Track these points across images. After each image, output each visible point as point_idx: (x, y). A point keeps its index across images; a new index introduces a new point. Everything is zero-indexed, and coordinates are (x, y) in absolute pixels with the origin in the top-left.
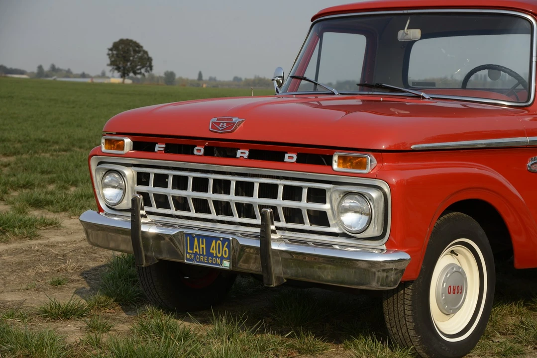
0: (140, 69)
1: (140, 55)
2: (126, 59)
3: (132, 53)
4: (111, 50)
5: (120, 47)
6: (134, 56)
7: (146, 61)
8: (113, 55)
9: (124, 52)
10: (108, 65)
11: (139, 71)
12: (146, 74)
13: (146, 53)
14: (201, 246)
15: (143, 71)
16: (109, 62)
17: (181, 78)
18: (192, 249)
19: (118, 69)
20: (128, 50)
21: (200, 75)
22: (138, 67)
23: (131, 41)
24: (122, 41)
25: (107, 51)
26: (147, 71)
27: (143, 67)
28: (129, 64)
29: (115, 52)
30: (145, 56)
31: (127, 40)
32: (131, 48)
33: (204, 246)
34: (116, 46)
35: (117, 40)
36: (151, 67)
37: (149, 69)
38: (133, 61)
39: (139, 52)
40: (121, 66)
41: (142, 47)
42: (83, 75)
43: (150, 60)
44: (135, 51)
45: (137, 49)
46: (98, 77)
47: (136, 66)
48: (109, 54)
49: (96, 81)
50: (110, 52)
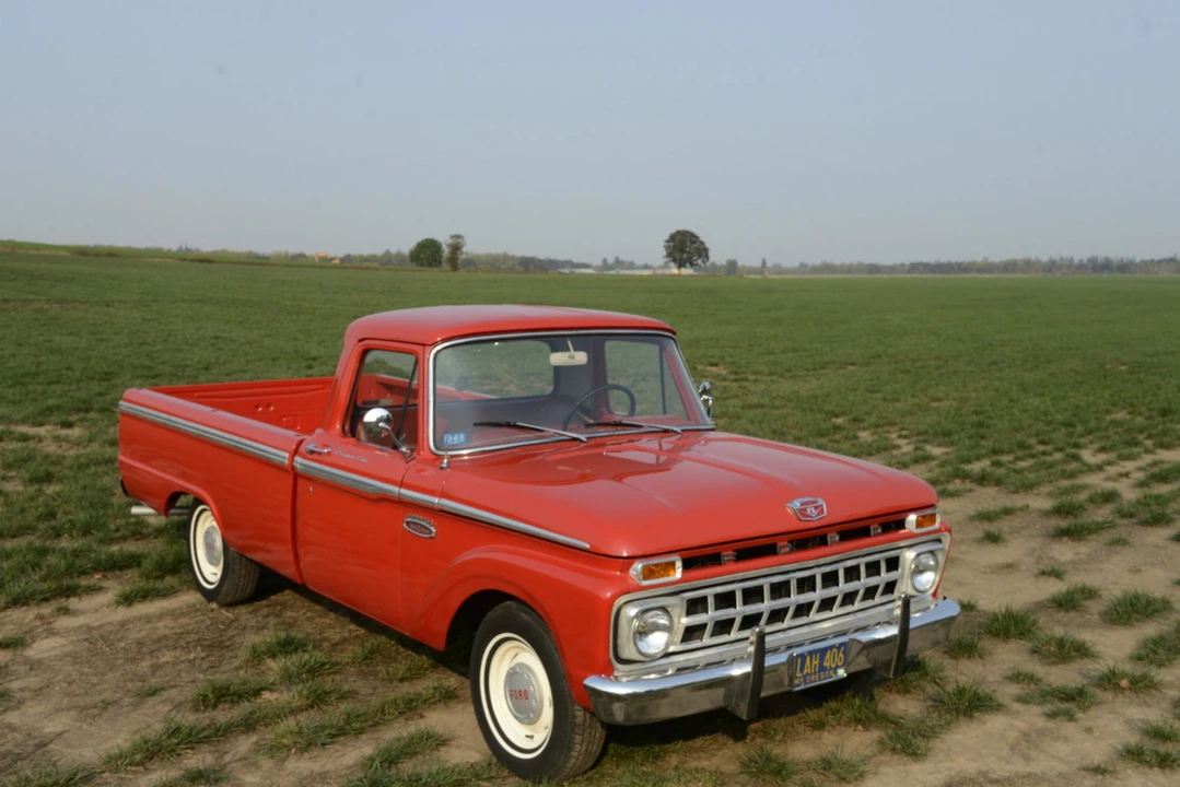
0: (697, 260)
1: (696, 245)
2: (682, 251)
3: (689, 244)
4: (668, 241)
5: (677, 238)
6: (691, 247)
7: (703, 251)
8: (669, 247)
9: (681, 243)
10: (664, 257)
11: (696, 262)
12: (703, 265)
13: (702, 243)
15: (699, 262)
16: (664, 253)
17: (744, 267)
19: (675, 260)
20: (685, 240)
21: (764, 262)
22: (695, 258)
23: (687, 232)
24: (679, 233)
25: (663, 243)
26: (703, 262)
27: (699, 258)
28: (685, 256)
29: (671, 244)
30: (702, 246)
31: (684, 231)
32: (687, 238)
34: (673, 238)
35: (673, 231)
36: (707, 257)
37: (705, 259)
38: (689, 252)
39: (695, 242)
40: (677, 257)
41: (698, 237)
42: (646, 267)
43: (706, 250)
44: (692, 242)
45: (693, 238)
46: (661, 267)
47: (693, 257)
48: (665, 246)
49: (659, 272)
50: (667, 244)
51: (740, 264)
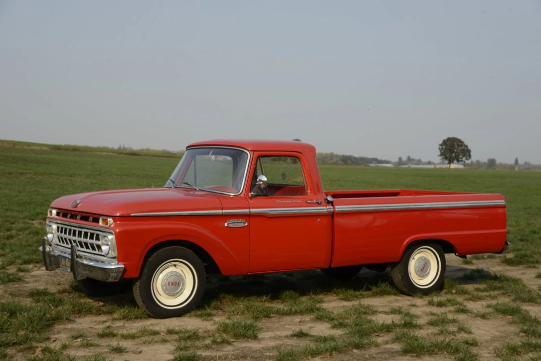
0: (462, 158)
1: (462, 148)
2: (451, 151)
3: (456, 147)
4: (441, 145)
5: (448, 143)
6: (457, 149)
7: (467, 152)
8: (442, 148)
9: (451, 146)
10: (439, 156)
11: (461, 159)
12: (467, 162)
13: (466, 146)
15: (464, 159)
16: (439, 153)
17: (501, 164)
19: (446, 158)
20: (454, 145)
22: (461, 157)
23: (456, 139)
24: (449, 139)
25: (438, 146)
26: (467, 159)
27: (464, 156)
28: (454, 154)
29: (444, 147)
30: (466, 148)
31: (453, 138)
32: (456, 144)
34: (445, 142)
35: (445, 138)
36: (470, 156)
37: (468, 157)
38: (457, 152)
39: (461, 146)
40: (448, 156)
41: (463, 142)
42: (429, 163)
43: (469, 151)
44: (459, 146)
45: (460, 144)
47: (459, 155)
48: (439, 148)
50: (441, 147)
51: (498, 162)
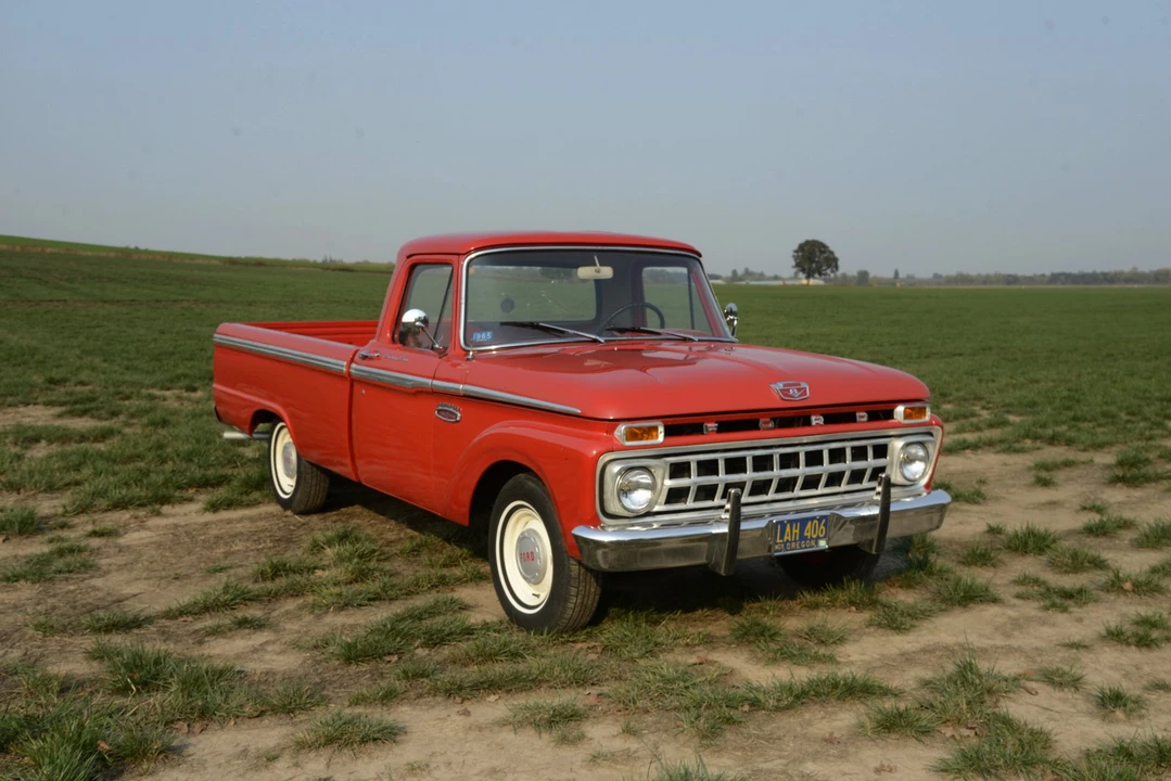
0: (825, 270)
1: (826, 255)
2: (811, 260)
3: (818, 253)
4: (796, 251)
5: (806, 249)
6: (819, 257)
7: (832, 262)
8: (798, 257)
9: (810, 253)
10: (795, 267)
11: (824, 272)
12: (832, 275)
13: (832, 253)
14: (794, 531)
15: (828, 271)
16: (793, 263)
17: (875, 277)
18: (782, 538)
19: (803, 271)
20: (814, 250)
22: (824, 268)
23: (817, 242)
24: (807, 243)
25: (792, 253)
26: (832, 272)
27: (828, 268)
28: (814, 265)
29: (800, 254)
30: (832, 256)
31: (814, 241)
32: (817, 249)
33: (798, 531)
34: (802, 247)
35: (802, 241)
36: (837, 267)
37: (834, 269)
38: (818, 262)
39: (824, 252)
40: (805, 267)
41: (827, 247)
42: (776, 278)
43: (835, 260)
44: (821, 252)
45: (823, 249)
46: (791, 279)
47: (822, 266)
48: (794, 256)
49: (789, 283)
50: (796, 254)
51: (871, 275)
